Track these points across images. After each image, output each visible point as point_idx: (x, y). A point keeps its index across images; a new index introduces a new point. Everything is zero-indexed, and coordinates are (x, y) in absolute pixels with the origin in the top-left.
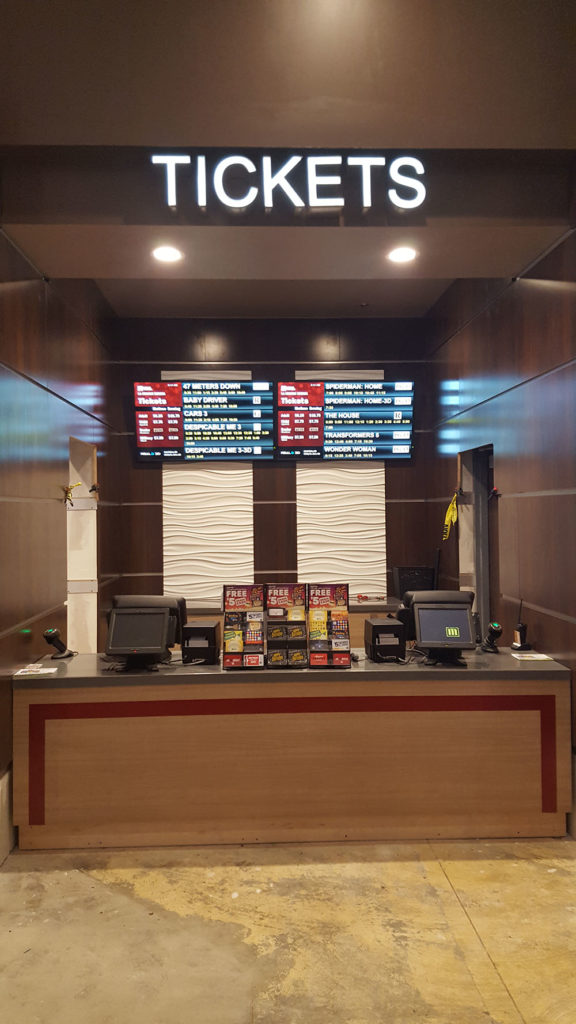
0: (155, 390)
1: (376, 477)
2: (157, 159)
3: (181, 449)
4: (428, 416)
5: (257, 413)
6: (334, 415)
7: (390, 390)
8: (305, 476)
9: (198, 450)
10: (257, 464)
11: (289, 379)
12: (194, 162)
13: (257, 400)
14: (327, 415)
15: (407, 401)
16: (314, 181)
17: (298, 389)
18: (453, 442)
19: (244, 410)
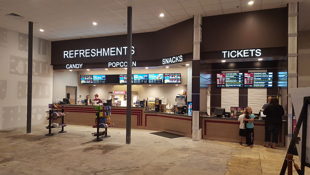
0: (220, 75)
1: (265, 91)
2: (223, 52)
3: (225, 85)
4: (275, 79)
5: (240, 79)
6: (256, 79)
7: (268, 74)
8: (249, 90)
9: (228, 85)
10: (240, 88)
11: (247, 72)
12: (228, 52)
13: (240, 76)
14: (254, 79)
15: (272, 76)
17: (248, 74)
18: (281, 84)
19: (237, 78)
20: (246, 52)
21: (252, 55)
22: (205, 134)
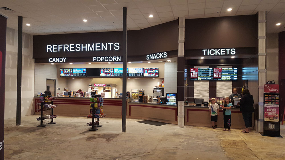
0: (194, 69)
1: (231, 83)
2: (203, 50)
3: (197, 79)
4: (240, 73)
5: (210, 73)
6: (223, 73)
7: (233, 69)
8: (218, 83)
9: (200, 79)
10: (210, 81)
12: (207, 50)
13: (210, 71)
14: (222, 73)
15: (236, 71)
16: (222, 52)
17: (217, 69)
18: (244, 78)
19: (208, 72)
20: (222, 51)
21: (228, 54)
22: (188, 121)
